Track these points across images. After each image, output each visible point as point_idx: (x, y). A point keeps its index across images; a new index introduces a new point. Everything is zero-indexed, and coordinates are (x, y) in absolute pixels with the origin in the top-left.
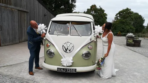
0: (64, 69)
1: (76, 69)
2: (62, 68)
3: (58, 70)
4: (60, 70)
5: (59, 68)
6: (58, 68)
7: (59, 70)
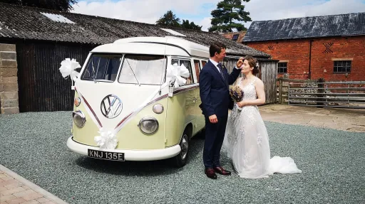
0: (100, 152)
1: (123, 154)
2: (96, 151)
3: (89, 154)
4: (93, 153)
5: (91, 150)
6: (89, 150)
7: (91, 153)
